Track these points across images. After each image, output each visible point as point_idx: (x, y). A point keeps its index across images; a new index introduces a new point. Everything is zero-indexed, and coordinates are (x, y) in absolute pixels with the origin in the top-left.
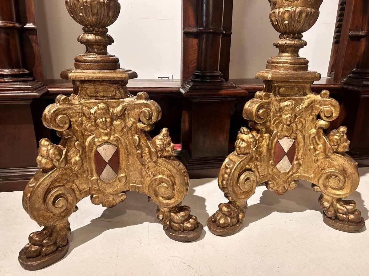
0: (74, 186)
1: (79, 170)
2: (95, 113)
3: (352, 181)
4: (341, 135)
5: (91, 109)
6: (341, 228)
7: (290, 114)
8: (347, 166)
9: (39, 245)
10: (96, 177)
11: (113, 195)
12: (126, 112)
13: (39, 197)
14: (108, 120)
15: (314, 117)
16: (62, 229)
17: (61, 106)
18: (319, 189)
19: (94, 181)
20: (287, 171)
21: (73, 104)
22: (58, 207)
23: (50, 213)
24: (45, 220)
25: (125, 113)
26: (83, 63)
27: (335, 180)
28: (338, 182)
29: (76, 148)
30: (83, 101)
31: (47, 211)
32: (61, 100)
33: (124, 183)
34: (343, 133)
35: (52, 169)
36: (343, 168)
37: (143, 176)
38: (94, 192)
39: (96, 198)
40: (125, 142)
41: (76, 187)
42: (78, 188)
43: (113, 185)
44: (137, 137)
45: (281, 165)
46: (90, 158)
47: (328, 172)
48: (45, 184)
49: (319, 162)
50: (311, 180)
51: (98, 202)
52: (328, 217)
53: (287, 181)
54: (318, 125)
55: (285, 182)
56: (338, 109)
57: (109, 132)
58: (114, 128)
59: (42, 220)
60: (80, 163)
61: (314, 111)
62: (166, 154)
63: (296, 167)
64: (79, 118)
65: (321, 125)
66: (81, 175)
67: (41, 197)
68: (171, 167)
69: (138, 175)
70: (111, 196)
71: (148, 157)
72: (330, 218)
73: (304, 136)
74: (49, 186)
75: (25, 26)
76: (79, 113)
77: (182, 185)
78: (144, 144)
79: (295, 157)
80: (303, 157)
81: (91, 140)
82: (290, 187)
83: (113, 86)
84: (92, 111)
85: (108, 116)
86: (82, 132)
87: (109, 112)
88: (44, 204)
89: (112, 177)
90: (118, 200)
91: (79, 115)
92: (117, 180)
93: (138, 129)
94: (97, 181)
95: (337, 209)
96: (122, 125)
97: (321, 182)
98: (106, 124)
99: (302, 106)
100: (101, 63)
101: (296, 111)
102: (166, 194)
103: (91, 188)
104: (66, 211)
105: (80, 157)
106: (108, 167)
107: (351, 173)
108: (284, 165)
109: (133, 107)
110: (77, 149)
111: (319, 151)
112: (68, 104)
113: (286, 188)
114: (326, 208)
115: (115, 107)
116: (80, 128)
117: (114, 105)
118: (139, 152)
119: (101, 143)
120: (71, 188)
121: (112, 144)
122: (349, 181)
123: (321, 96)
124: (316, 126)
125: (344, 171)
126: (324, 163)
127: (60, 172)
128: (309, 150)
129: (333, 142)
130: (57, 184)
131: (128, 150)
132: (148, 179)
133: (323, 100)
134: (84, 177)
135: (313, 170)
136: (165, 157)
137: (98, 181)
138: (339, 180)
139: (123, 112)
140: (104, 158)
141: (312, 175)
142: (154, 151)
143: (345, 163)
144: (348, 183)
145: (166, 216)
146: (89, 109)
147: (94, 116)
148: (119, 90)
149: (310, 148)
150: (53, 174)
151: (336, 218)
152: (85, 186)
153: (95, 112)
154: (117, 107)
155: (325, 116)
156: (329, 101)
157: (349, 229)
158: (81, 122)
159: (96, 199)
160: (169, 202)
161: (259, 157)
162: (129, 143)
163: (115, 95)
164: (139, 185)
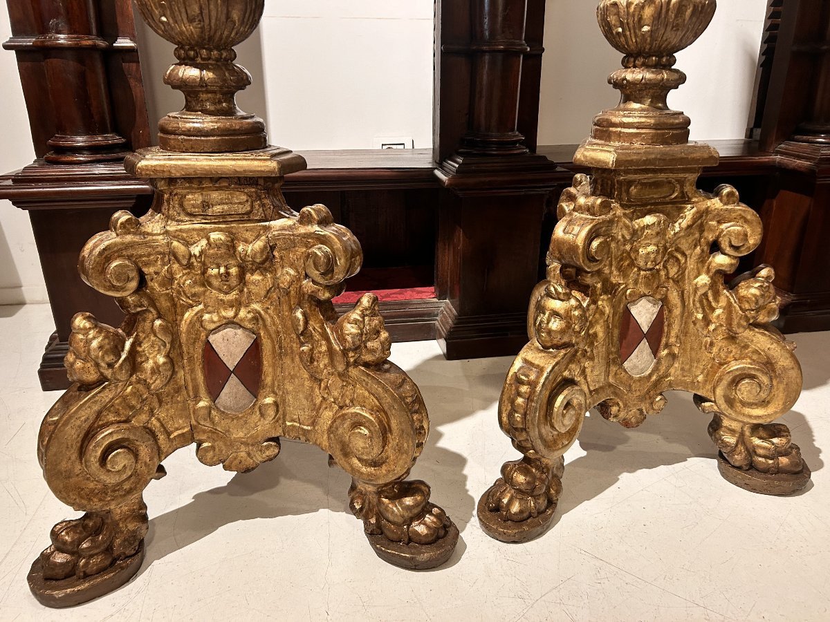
0: (154, 422)
1: (166, 385)
2: (200, 255)
3: (787, 384)
4: (765, 286)
5: (192, 244)
6: (765, 487)
7: (654, 245)
8: (775, 354)
9: (72, 553)
10: (207, 402)
11: (246, 444)
12: (276, 253)
13: (67, 448)
14: (234, 271)
15: (705, 248)
16: (125, 518)
17: (118, 240)
18: (716, 408)
19: (202, 412)
20: (647, 373)
21: (148, 234)
22: (113, 470)
23: (95, 482)
24: (82, 498)
25: (274, 256)
26: (173, 137)
27: (752, 385)
28: (759, 389)
29: (155, 336)
30: (172, 227)
31: (88, 479)
32: (119, 224)
33: (271, 419)
34: (768, 282)
35: (98, 383)
36: (768, 358)
37: (315, 405)
38: (204, 437)
39: (206, 449)
40: (274, 324)
41: (158, 425)
42: (165, 428)
43: (246, 423)
44: (302, 313)
45: (635, 360)
46: (191, 359)
47: (737, 369)
48: (83, 418)
49: (714, 348)
50: (698, 389)
51: (213, 459)
52: (733, 467)
53: (647, 396)
54: (713, 264)
55: (642, 399)
56: (759, 230)
57: (236, 299)
58: (248, 289)
59: (75, 499)
60: (165, 370)
61: (706, 234)
62: (368, 358)
63: (664, 365)
64: (164, 264)
65: (722, 265)
66: (170, 397)
67: (72, 447)
68: (379, 389)
69: (305, 402)
70: (243, 448)
71: (326, 361)
72: (739, 468)
73: (683, 292)
74: (94, 423)
75: (114, 45)
76: (163, 254)
77: (405, 436)
78: (318, 331)
79: (664, 340)
80: (680, 339)
81: (193, 317)
82: (653, 409)
83: (246, 191)
84: (196, 250)
85: (233, 262)
86: (171, 299)
87: (235, 252)
88: (81, 463)
89: (244, 405)
90: (259, 458)
91: (162, 259)
92: (256, 412)
93: (304, 294)
94: (210, 411)
95: (754, 446)
96: (268, 284)
97: (719, 391)
98: (228, 281)
99: (680, 224)
100: (213, 136)
101: (667, 237)
102: (368, 454)
103: (196, 427)
104: (133, 479)
105: (167, 356)
106: (233, 380)
107: (785, 369)
108: (640, 360)
109: (292, 242)
110: (159, 338)
111: (715, 323)
112: (134, 234)
113: (644, 411)
114: (729, 448)
115: (251, 240)
116: (167, 289)
117: (248, 235)
118: (305, 348)
119: (218, 324)
120: (145, 428)
121: (243, 327)
122: (780, 385)
123: (721, 200)
124: (708, 268)
125: (768, 365)
126: (725, 350)
127: (119, 390)
128: (695, 323)
129: (748, 302)
130: (111, 418)
131: (281, 343)
132: (327, 415)
133: (727, 210)
134: (178, 402)
135: (702, 367)
136: (367, 365)
137: (213, 412)
138: (760, 385)
139: (268, 253)
140: (224, 359)
141: (700, 378)
142: (338, 349)
143: (773, 346)
144: (778, 389)
145: (370, 502)
146: (187, 244)
147: (200, 262)
148: (260, 200)
149: (696, 318)
150: (101, 395)
151: (751, 467)
152: (180, 421)
153: (201, 252)
154: (254, 240)
155: (731, 246)
156: (739, 212)
157: (782, 488)
158: (168, 276)
159: (207, 452)
160: (374, 472)
161: (589, 350)
162: (284, 326)
163: (251, 212)
164: (307, 426)
